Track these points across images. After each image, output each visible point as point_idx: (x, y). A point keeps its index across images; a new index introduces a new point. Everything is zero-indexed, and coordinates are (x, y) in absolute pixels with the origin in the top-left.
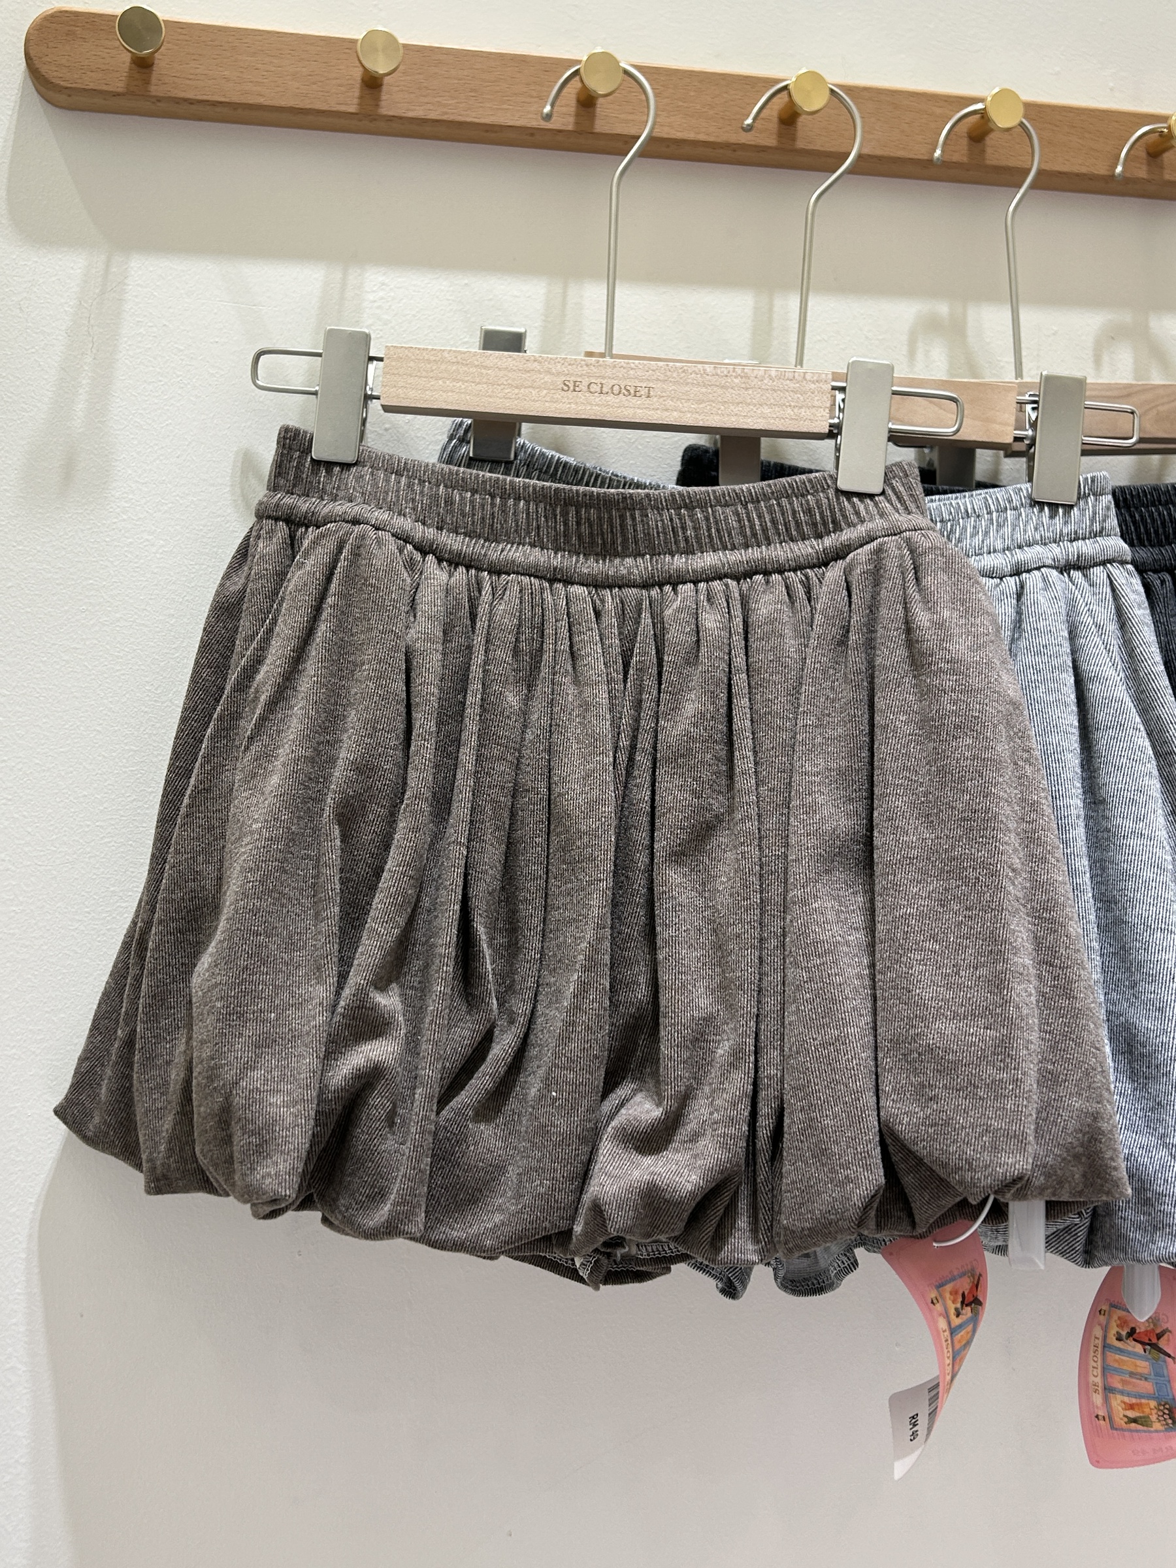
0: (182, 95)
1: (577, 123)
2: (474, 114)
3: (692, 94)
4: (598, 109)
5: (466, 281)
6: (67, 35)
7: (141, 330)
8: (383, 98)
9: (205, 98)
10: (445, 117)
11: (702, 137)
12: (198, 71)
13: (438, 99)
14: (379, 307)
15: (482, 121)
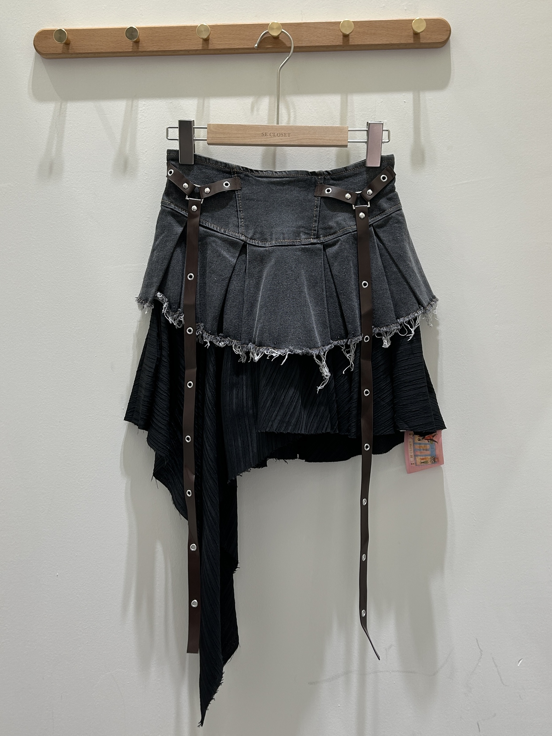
0: (78, 52)
5: (171, 101)
6: (45, 37)
9: (86, 52)
10: (159, 50)
12: (83, 44)
13: (158, 44)
14: (143, 112)
15: (172, 49)
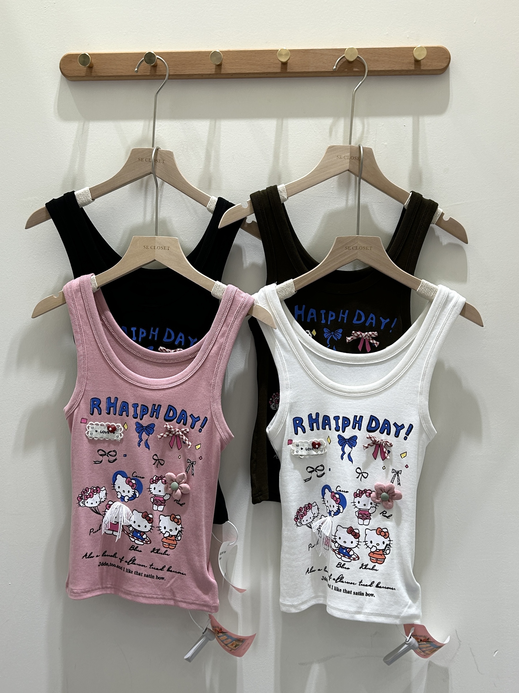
0: (100, 75)
1: (215, 71)
2: (184, 72)
3: (253, 58)
4: (222, 66)
5: (185, 122)
6: (70, 61)
7: (93, 144)
8: (157, 69)
9: (108, 75)
11: (256, 72)
12: (105, 67)
